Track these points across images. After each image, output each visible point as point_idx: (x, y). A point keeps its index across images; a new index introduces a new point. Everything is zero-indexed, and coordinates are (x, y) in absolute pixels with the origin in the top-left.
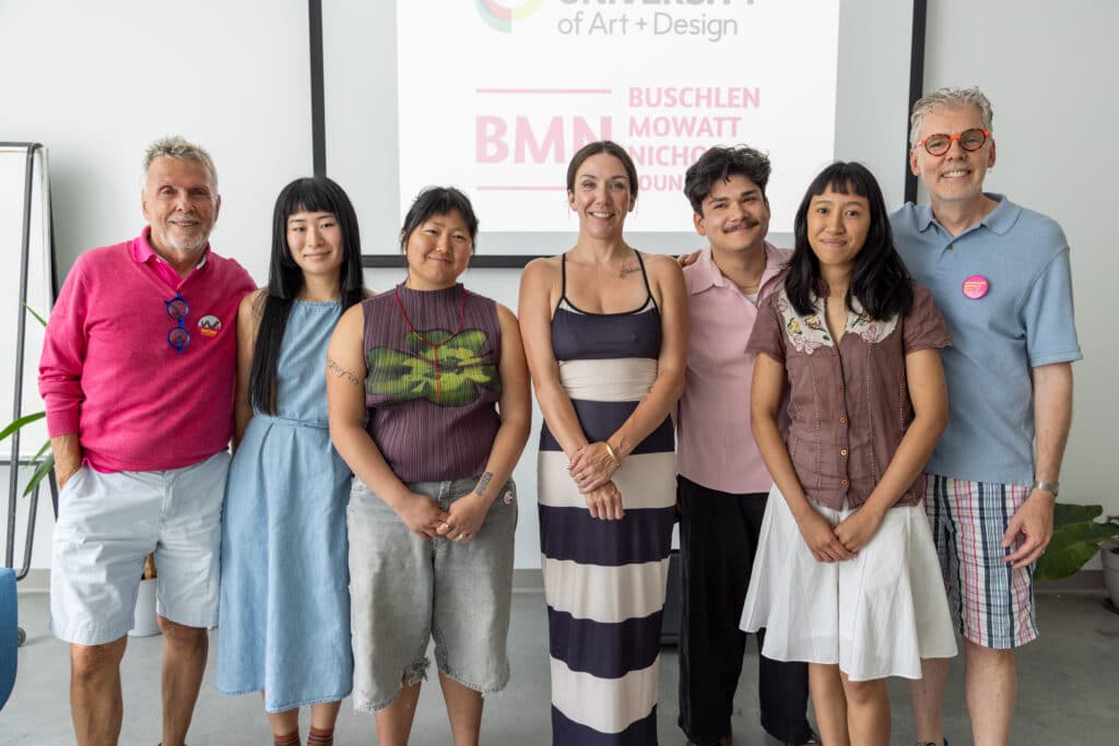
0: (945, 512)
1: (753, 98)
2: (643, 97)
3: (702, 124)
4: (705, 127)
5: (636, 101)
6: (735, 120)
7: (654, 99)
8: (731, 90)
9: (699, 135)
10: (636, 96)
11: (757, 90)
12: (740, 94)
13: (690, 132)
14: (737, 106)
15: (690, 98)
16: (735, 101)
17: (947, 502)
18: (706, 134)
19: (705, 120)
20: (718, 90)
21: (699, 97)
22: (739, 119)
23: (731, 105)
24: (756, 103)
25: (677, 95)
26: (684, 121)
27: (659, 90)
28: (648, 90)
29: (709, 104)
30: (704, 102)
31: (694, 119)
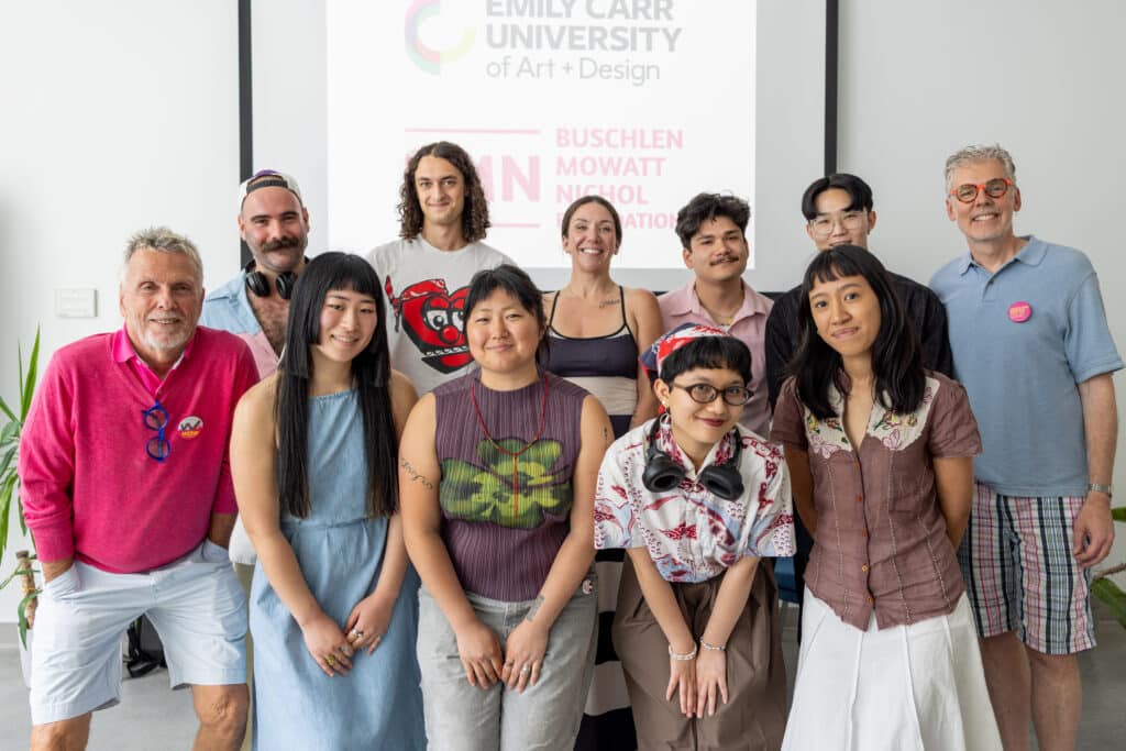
0: (1008, 524)
1: (677, 140)
2: (570, 137)
3: (628, 166)
4: (631, 166)
5: (563, 141)
6: (659, 161)
7: (580, 139)
8: (655, 132)
9: (625, 174)
10: (562, 137)
11: (680, 133)
12: (664, 136)
13: (616, 172)
14: (662, 147)
15: (616, 139)
16: (659, 143)
17: (1008, 513)
18: (630, 174)
19: (631, 160)
20: (642, 132)
21: (624, 138)
22: (663, 159)
23: (655, 146)
24: (679, 144)
25: (603, 136)
26: (610, 160)
27: (586, 132)
28: (575, 132)
29: (634, 145)
30: (629, 142)
31: (620, 160)
